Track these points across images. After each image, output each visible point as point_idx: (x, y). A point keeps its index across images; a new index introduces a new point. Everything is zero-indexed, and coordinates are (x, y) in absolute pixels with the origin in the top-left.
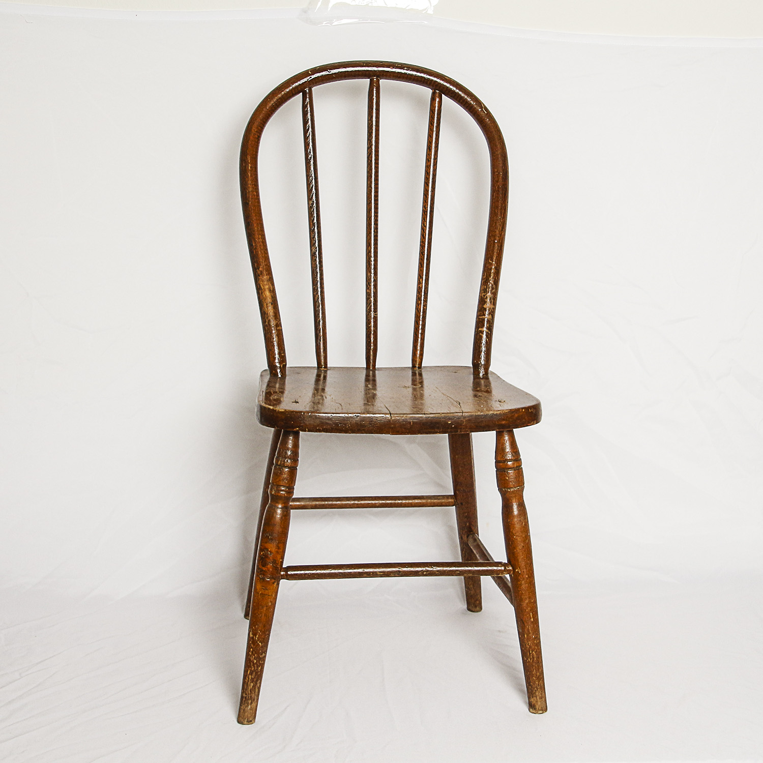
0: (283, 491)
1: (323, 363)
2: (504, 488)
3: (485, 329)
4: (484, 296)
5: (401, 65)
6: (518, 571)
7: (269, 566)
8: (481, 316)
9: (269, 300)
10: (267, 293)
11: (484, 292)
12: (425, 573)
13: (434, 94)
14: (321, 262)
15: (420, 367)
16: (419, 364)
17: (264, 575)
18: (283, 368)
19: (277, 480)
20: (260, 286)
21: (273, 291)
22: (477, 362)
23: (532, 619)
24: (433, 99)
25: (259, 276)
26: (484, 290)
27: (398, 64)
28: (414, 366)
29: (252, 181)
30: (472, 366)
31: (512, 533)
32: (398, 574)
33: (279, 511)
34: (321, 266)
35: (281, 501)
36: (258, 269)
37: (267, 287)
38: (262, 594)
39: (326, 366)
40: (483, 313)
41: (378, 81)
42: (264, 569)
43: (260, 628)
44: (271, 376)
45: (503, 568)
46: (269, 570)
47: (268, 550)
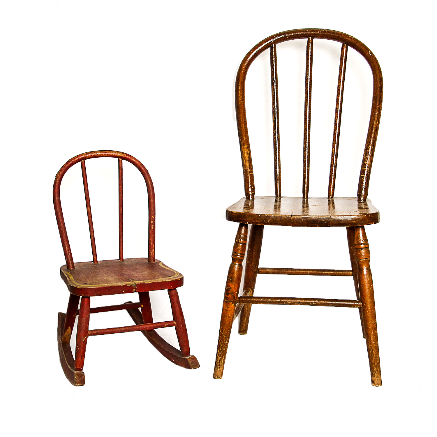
0: (239, 256)
1: (279, 194)
2: (358, 259)
3: (365, 176)
4: (365, 157)
5: (324, 30)
6: (365, 306)
7: (230, 295)
8: (363, 168)
9: (247, 158)
10: (246, 155)
11: (365, 155)
12: (313, 304)
13: (343, 45)
14: (279, 139)
15: (332, 197)
16: (332, 196)
17: (227, 300)
18: (253, 195)
19: (235, 250)
20: (242, 151)
21: (249, 154)
22: (360, 194)
23: (373, 333)
24: (342, 49)
25: (242, 145)
26: (366, 154)
27: (323, 30)
28: (329, 197)
29: (241, 95)
30: (357, 197)
31: (362, 284)
32: (299, 304)
33: (236, 266)
34: (279, 141)
35: (237, 261)
36: (242, 142)
37: (246, 151)
38: (226, 310)
39: (280, 196)
40: (364, 166)
41: (312, 40)
42: (227, 296)
43: (225, 328)
44: (246, 199)
45: (357, 304)
46: (229, 297)
47: (229, 287)
